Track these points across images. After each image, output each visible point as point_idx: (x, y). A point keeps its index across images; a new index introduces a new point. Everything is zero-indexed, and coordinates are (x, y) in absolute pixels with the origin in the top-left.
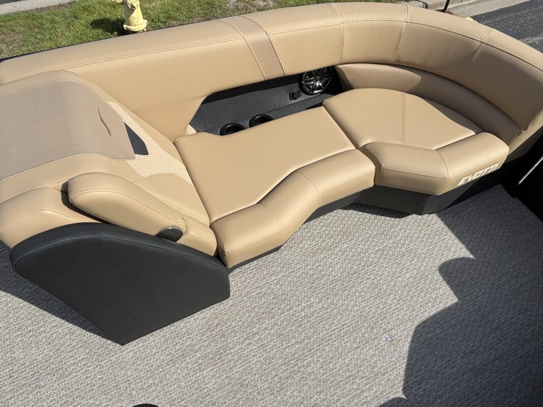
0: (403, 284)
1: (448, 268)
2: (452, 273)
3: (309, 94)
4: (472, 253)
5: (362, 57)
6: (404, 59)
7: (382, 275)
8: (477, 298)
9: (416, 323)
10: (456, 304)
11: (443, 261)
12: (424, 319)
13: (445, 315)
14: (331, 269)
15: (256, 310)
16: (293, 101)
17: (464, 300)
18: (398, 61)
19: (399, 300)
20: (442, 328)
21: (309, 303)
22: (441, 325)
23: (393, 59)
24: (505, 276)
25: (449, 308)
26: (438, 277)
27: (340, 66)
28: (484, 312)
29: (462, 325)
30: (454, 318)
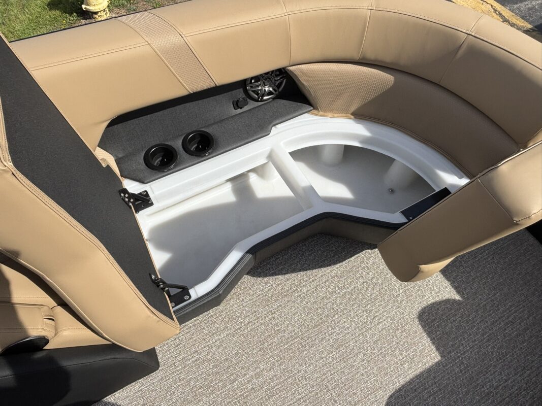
0: (375, 339)
1: (429, 314)
2: (433, 321)
3: (257, 101)
4: (458, 292)
5: (318, 56)
6: (371, 55)
7: (348, 328)
8: (464, 354)
9: (389, 392)
10: (439, 363)
11: (424, 304)
12: (398, 386)
13: (425, 379)
14: (287, 322)
15: (192, 383)
16: (239, 111)
17: (448, 358)
18: (364, 58)
19: (369, 361)
20: (420, 398)
21: (258, 370)
22: (420, 393)
23: (356, 56)
24: (498, 322)
25: (429, 371)
26: (417, 327)
27: (291, 68)
28: (472, 372)
29: (444, 392)
30: (435, 383)
